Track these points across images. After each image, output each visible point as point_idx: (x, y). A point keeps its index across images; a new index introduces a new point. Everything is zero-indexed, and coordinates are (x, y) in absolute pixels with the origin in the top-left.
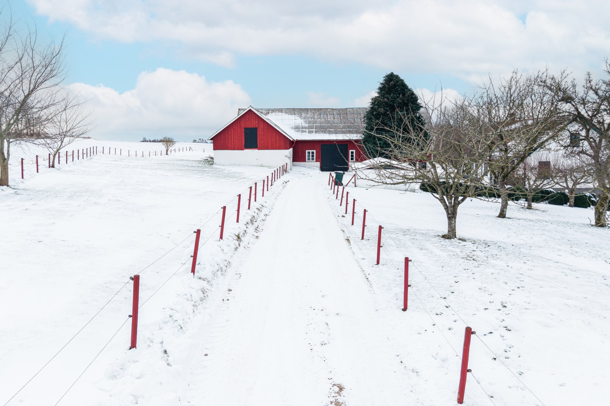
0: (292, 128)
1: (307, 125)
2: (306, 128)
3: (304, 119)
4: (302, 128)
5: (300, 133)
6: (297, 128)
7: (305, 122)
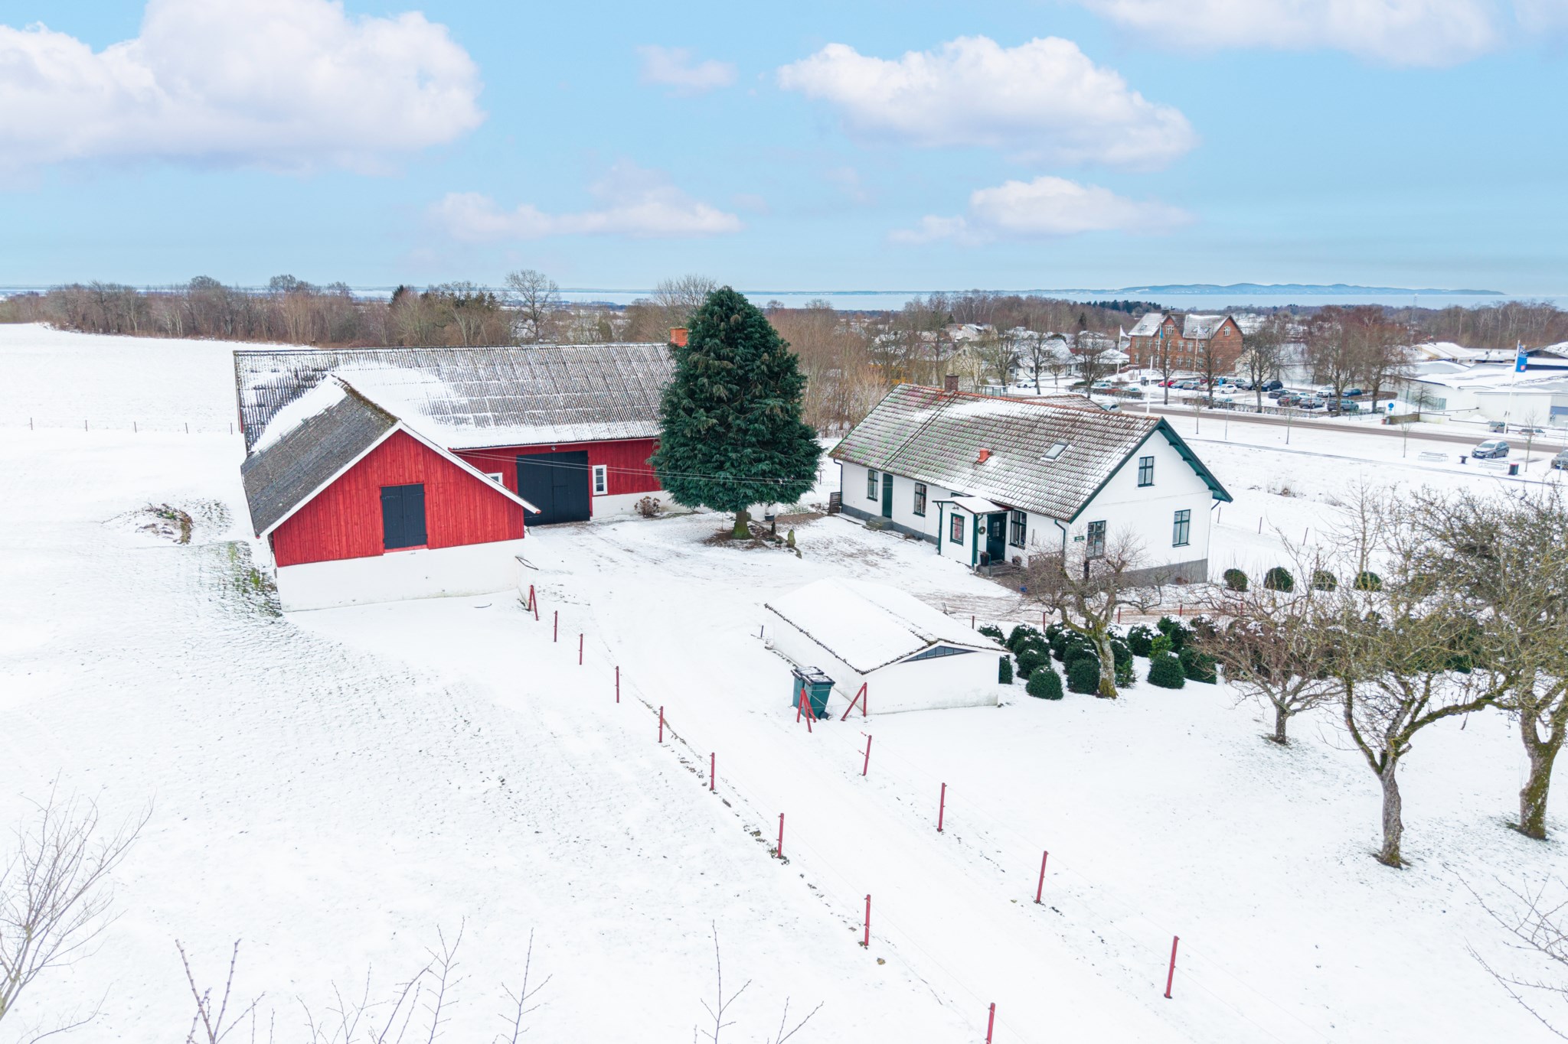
0: (424, 411)
1: (464, 400)
2: (462, 409)
3: (451, 379)
4: (455, 409)
5: (451, 427)
6: (437, 410)
7: (457, 388)
